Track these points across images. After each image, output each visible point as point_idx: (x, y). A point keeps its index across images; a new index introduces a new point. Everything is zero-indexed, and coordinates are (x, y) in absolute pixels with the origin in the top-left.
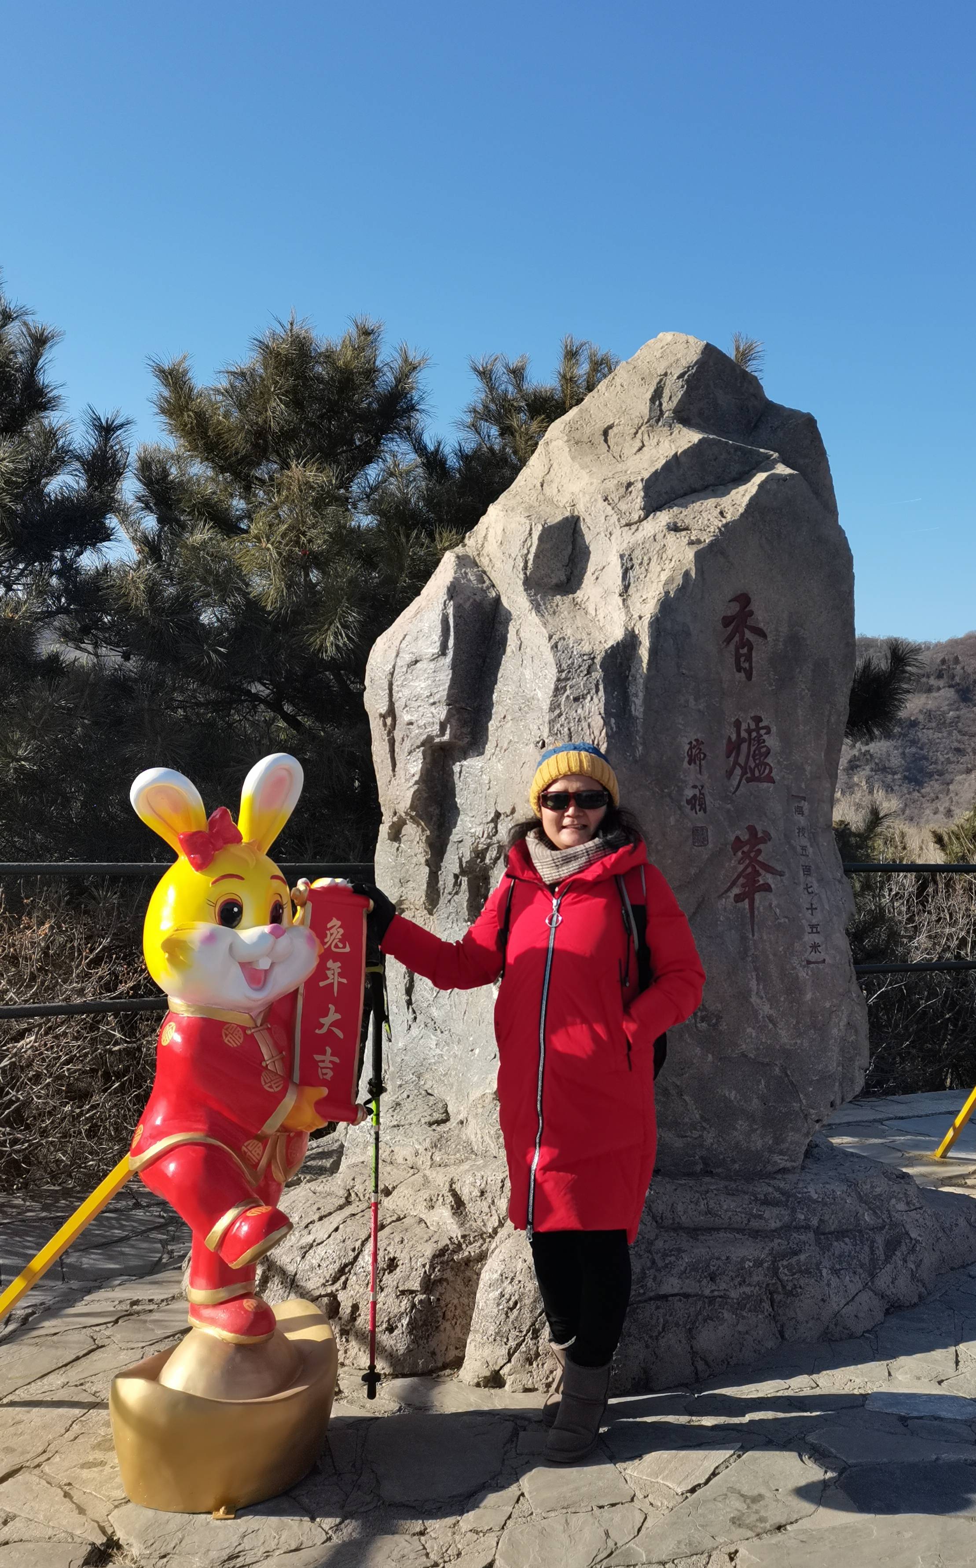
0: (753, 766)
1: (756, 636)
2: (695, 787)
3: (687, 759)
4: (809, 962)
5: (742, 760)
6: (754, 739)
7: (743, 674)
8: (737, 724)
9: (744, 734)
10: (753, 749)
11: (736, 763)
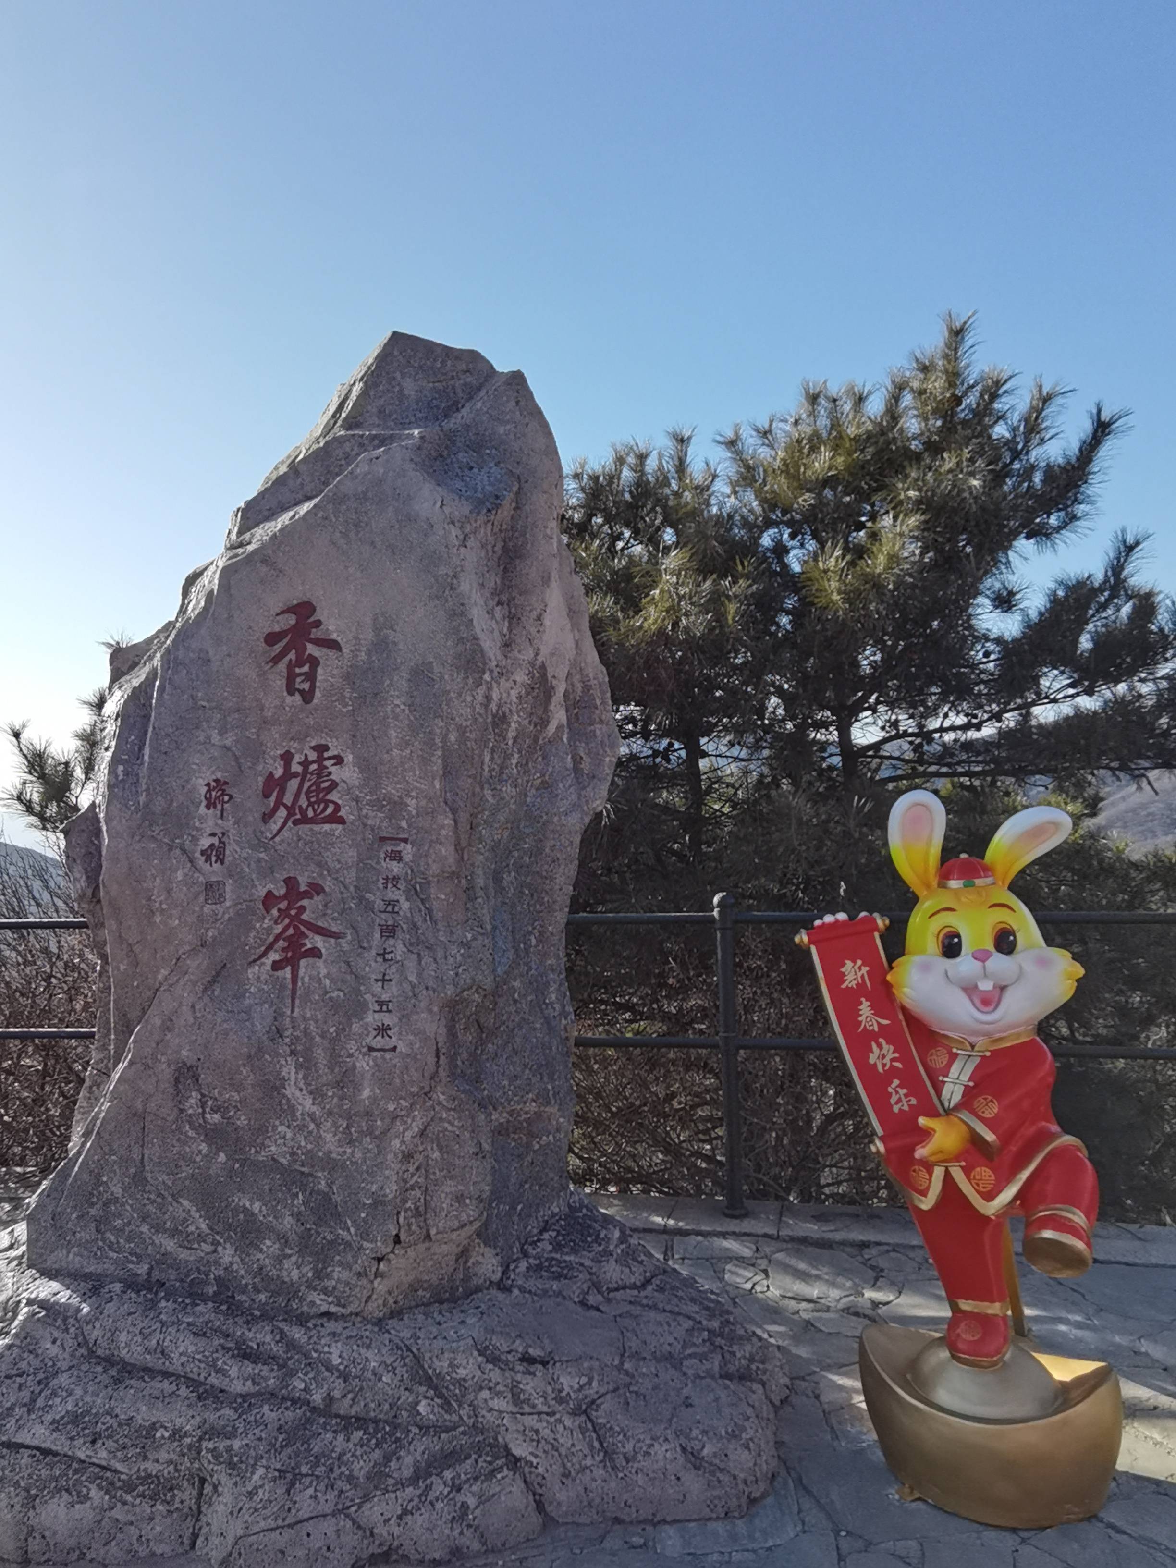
0: (304, 806)
1: (325, 650)
2: (213, 835)
3: (204, 803)
4: (371, 1049)
5: (288, 799)
6: (312, 774)
7: (298, 697)
8: (287, 758)
9: (296, 768)
10: (307, 785)
11: (279, 803)
